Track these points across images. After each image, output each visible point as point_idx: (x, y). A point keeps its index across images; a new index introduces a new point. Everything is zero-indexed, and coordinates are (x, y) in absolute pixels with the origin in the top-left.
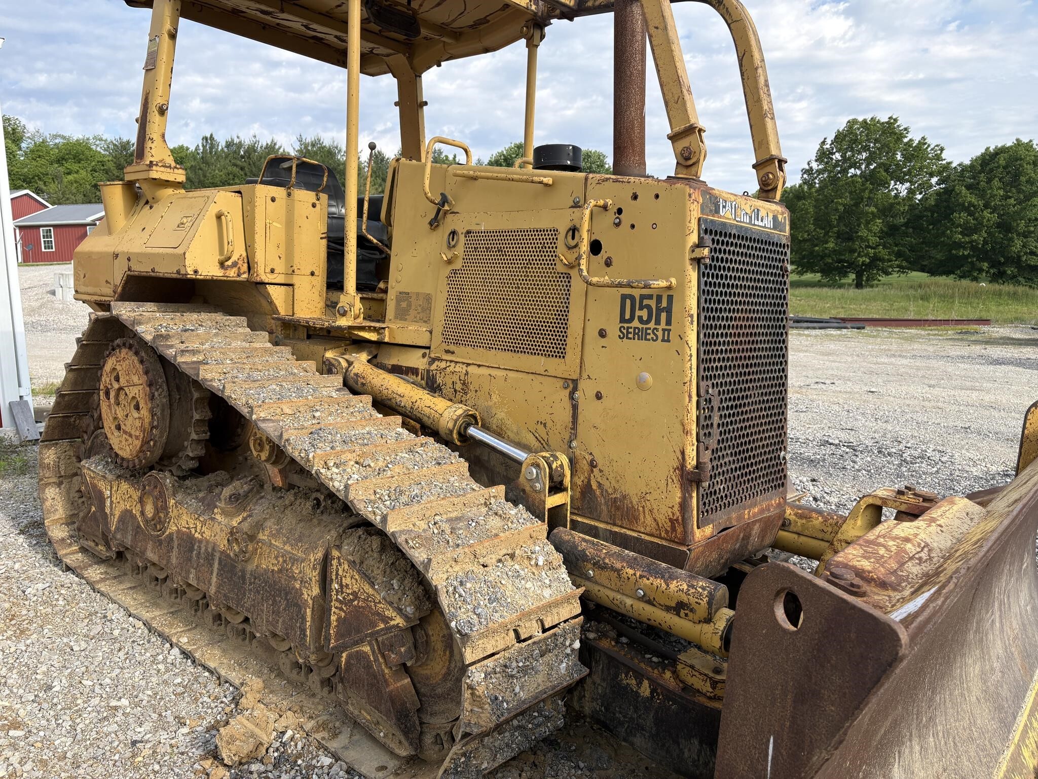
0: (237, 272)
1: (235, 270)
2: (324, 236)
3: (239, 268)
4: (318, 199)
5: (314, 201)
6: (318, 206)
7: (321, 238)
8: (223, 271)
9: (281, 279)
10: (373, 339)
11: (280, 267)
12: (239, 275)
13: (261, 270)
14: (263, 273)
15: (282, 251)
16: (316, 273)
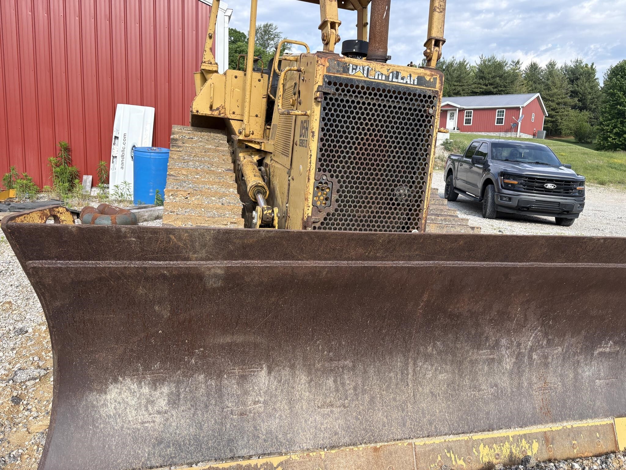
0: (218, 113)
1: (218, 112)
2: (265, 96)
3: (220, 111)
4: (262, 77)
5: (260, 78)
6: (262, 81)
7: (263, 98)
8: (211, 112)
9: (238, 117)
10: (257, 148)
11: (238, 111)
12: (220, 114)
13: (227, 112)
14: (228, 114)
15: (239, 103)
16: (259, 116)
